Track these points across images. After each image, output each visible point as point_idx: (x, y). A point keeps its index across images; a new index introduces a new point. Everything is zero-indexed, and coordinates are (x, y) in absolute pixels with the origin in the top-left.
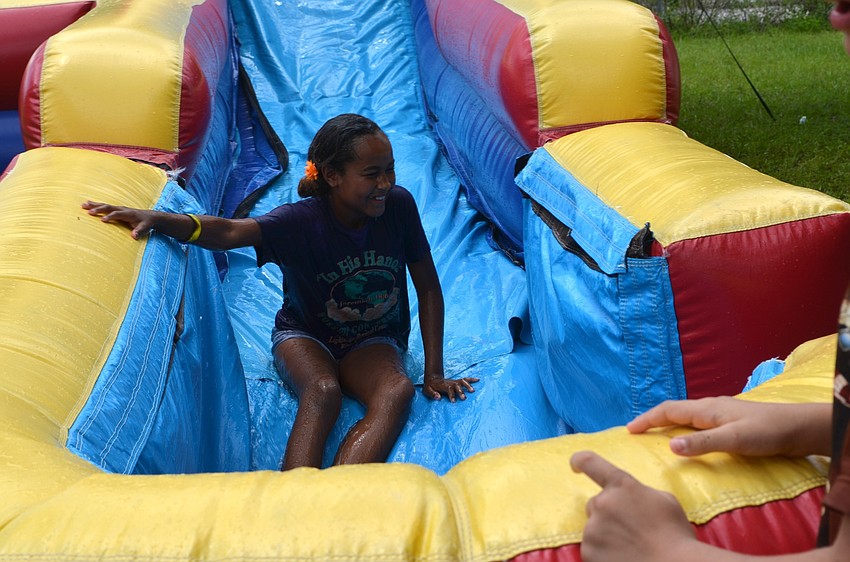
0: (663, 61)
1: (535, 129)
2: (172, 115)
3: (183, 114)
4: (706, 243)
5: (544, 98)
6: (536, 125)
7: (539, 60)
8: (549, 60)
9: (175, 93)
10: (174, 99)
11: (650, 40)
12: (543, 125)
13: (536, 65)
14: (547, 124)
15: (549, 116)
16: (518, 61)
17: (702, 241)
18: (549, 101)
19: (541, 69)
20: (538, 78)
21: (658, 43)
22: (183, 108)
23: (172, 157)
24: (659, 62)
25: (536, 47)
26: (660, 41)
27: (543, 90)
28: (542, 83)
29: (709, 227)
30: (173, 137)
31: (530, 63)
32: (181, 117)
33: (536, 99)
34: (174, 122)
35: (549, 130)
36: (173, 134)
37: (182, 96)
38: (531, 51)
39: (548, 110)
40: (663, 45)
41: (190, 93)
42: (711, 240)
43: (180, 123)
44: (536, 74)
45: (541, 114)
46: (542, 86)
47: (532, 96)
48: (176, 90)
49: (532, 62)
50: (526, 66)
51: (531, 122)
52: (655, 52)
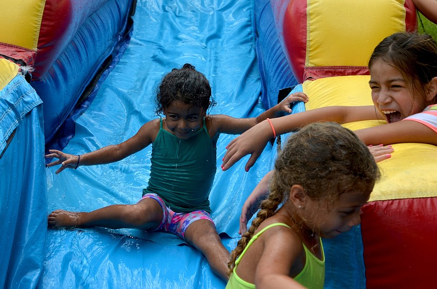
0: (405, 24)
1: (302, 66)
2: (35, 23)
3: (44, 23)
4: (394, 206)
5: (311, 43)
6: (304, 64)
7: (311, 14)
8: (319, 14)
9: (40, 7)
10: (38, 11)
11: (396, 7)
12: (308, 64)
13: (308, 18)
14: (312, 63)
15: (313, 57)
16: (297, 11)
17: (392, 203)
18: (315, 46)
19: (311, 22)
20: (309, 28)
21: (403, 11)
22: (44, 18)
23: (30, 54)
24: (402, 25)
25: (311, 4)
26: (404, 9)
27: (313, 37)
28: (311, 32)
29: (399, 192)
30: (34, 40)
31: (304, 16)
32: (42, 25)
33: (306, 44)
34: (36, 28)
35: (312, 68)
36: (34, 37)
37: (46, 9)
38: (306, 7)
39: (314, 53)
40: (407, 13)
41: (52, 8)
42: (399, 203)
43: (41, 29)
44: (308, 25)
45: (308, 55)
46: (311, 34)
47: (303, 41)
48: (41, 4)
49: (306, 15)
50: (302, 17)
51: (301, 60)
52: (400, 17)
